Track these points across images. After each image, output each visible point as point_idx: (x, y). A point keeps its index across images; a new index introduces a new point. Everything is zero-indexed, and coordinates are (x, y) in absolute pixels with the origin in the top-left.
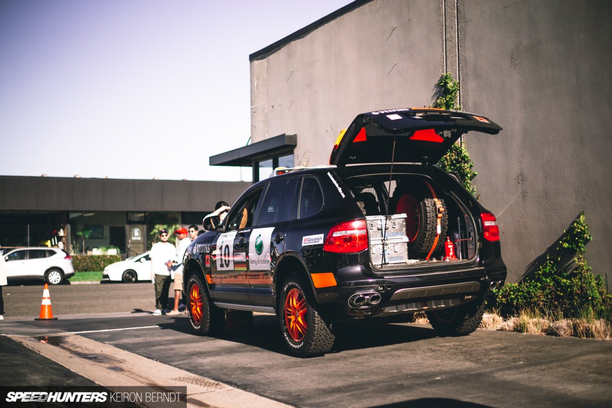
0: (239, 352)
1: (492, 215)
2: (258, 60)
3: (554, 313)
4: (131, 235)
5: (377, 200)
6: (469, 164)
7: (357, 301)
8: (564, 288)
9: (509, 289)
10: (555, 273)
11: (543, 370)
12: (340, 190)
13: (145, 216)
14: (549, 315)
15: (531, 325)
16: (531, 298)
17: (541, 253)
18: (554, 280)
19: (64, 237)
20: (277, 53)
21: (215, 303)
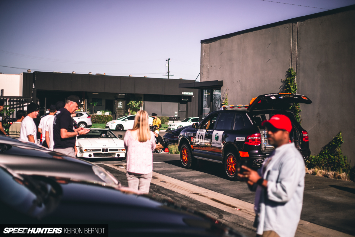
0: (208, 177)
1: (306, 132)
2: (205, 43)
3: (327, 169)
4: (118, 105)
5: (261, 120)
6: (298, 106)
7: (256, 163)
8: (332, 159)
9: (312, 157)
10: (329, 153)
11: (320, 191)
12: (251, 121)
13: (125, 95)
14: (326, 169)
15: (319, 173)
16: (320, 162)
17: (324, 145)
18: (329, 156)
19: (83, 105)
20: (215, 42)
21: (194, 156)
